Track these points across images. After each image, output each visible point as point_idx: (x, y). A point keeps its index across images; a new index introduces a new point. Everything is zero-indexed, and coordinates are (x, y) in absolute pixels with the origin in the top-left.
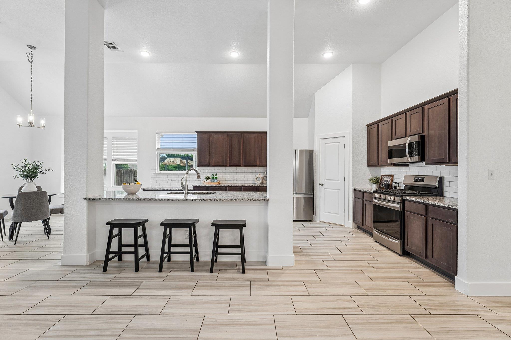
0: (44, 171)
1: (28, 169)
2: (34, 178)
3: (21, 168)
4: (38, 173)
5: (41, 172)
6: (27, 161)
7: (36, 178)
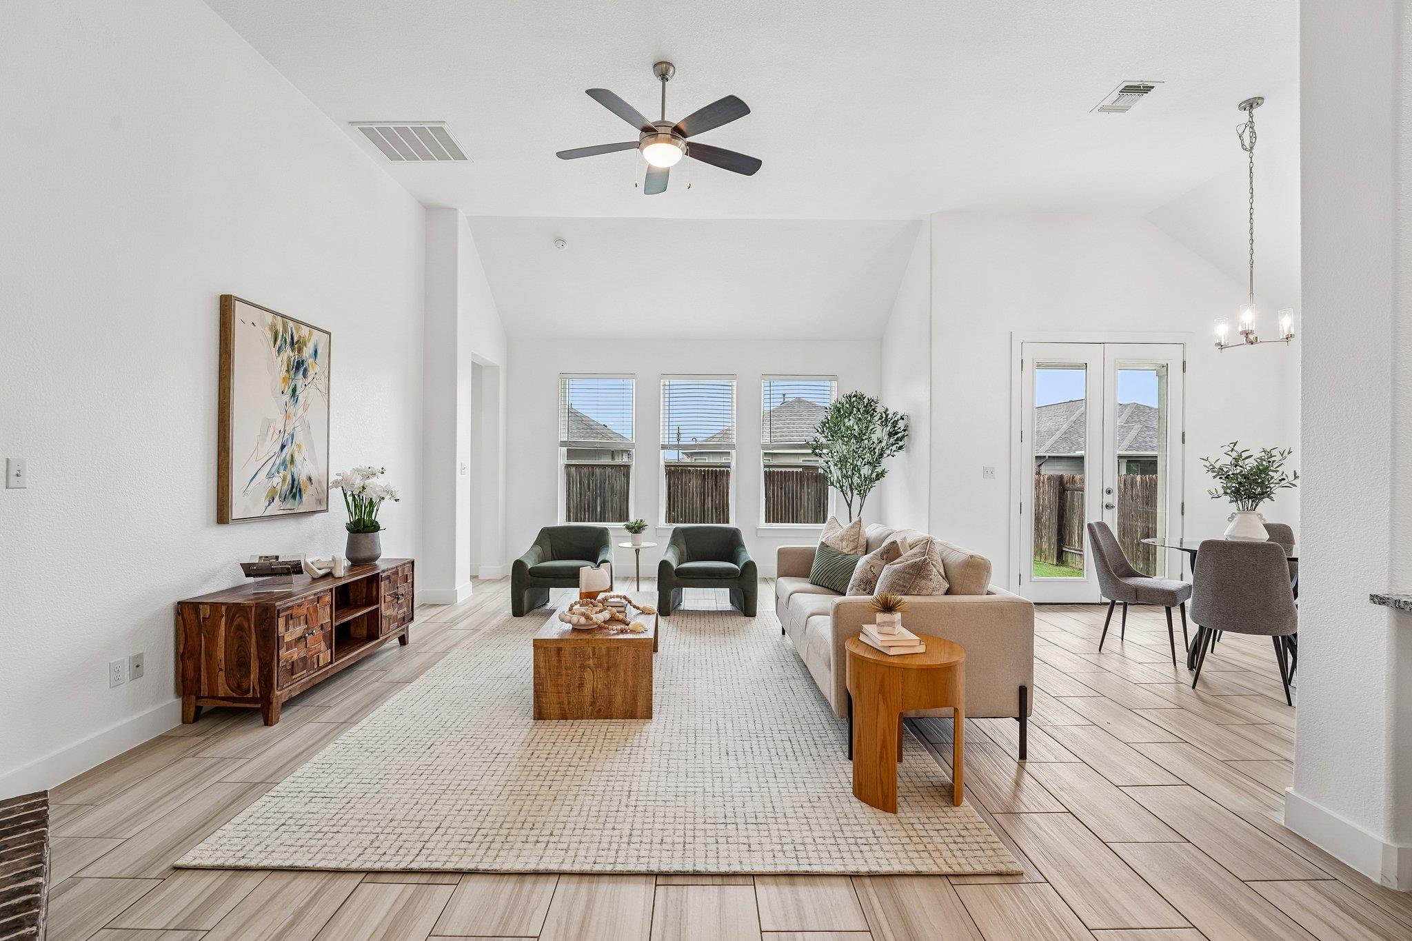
0: (1291, 477)
1: (1242, 471)
2: (1261, 499)
3: (1225, 470)
4: (1272, 486)
5: (1280, 480)
6: (1239, 448)
7: (1266, 500)
